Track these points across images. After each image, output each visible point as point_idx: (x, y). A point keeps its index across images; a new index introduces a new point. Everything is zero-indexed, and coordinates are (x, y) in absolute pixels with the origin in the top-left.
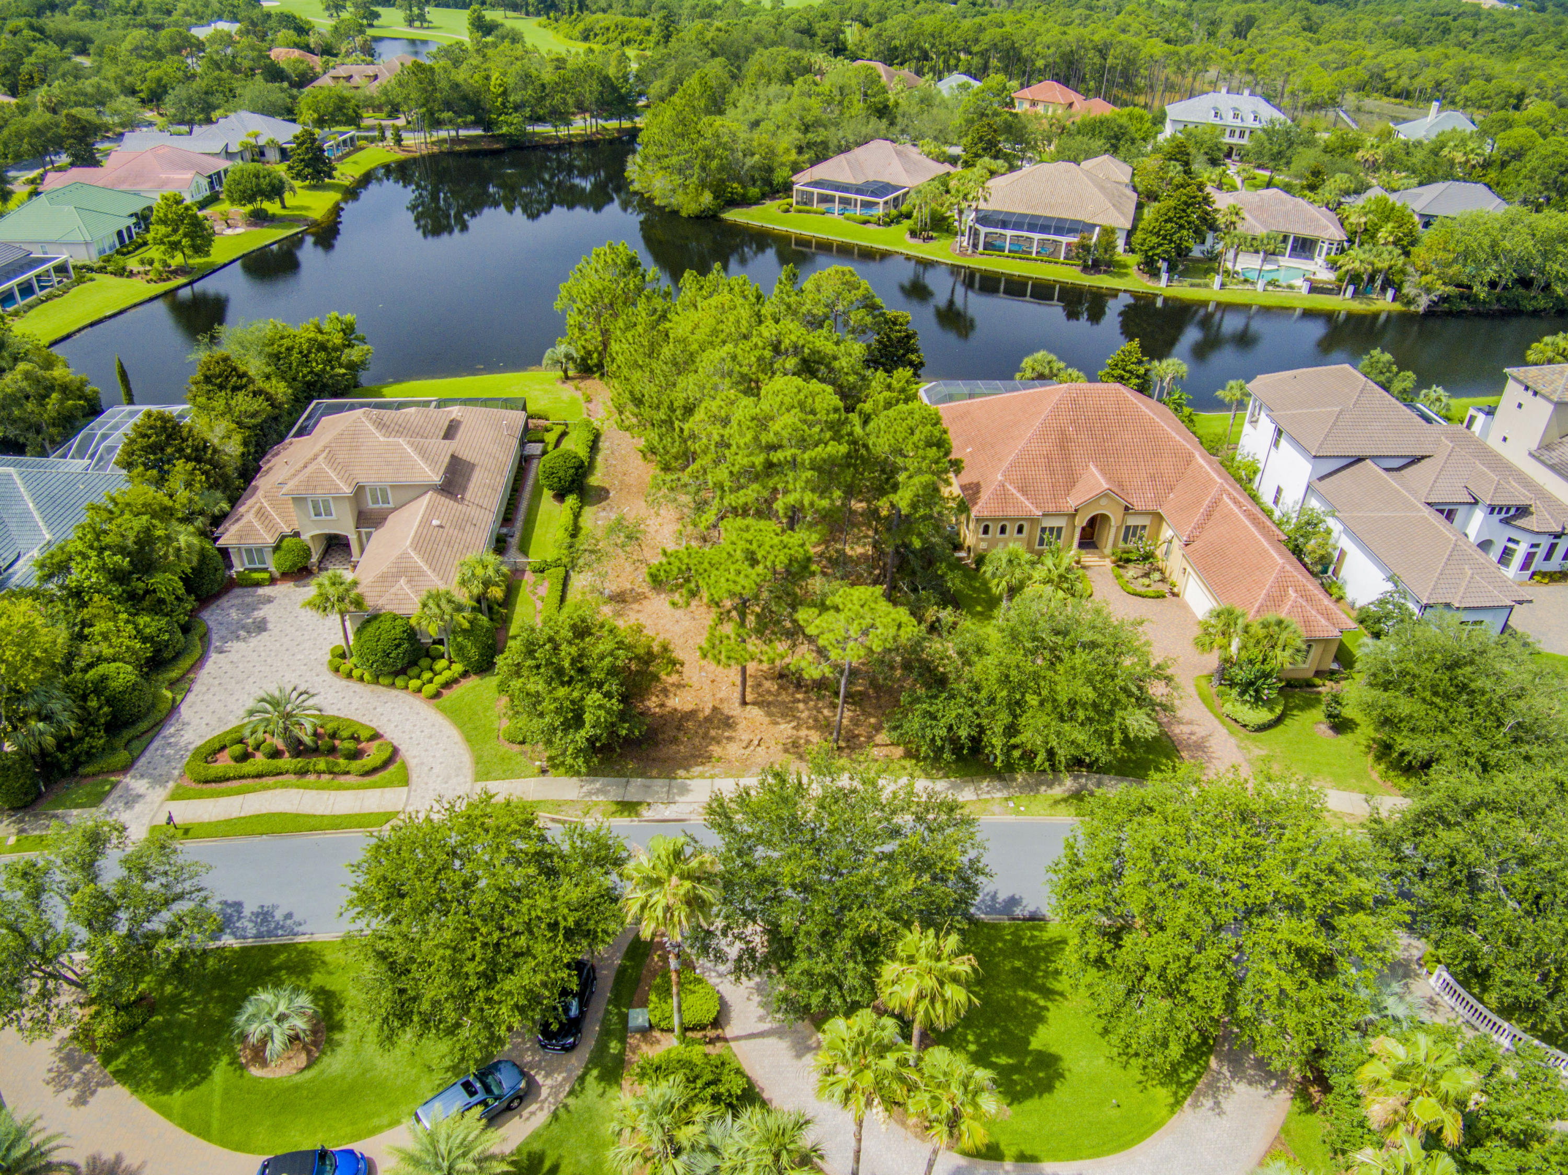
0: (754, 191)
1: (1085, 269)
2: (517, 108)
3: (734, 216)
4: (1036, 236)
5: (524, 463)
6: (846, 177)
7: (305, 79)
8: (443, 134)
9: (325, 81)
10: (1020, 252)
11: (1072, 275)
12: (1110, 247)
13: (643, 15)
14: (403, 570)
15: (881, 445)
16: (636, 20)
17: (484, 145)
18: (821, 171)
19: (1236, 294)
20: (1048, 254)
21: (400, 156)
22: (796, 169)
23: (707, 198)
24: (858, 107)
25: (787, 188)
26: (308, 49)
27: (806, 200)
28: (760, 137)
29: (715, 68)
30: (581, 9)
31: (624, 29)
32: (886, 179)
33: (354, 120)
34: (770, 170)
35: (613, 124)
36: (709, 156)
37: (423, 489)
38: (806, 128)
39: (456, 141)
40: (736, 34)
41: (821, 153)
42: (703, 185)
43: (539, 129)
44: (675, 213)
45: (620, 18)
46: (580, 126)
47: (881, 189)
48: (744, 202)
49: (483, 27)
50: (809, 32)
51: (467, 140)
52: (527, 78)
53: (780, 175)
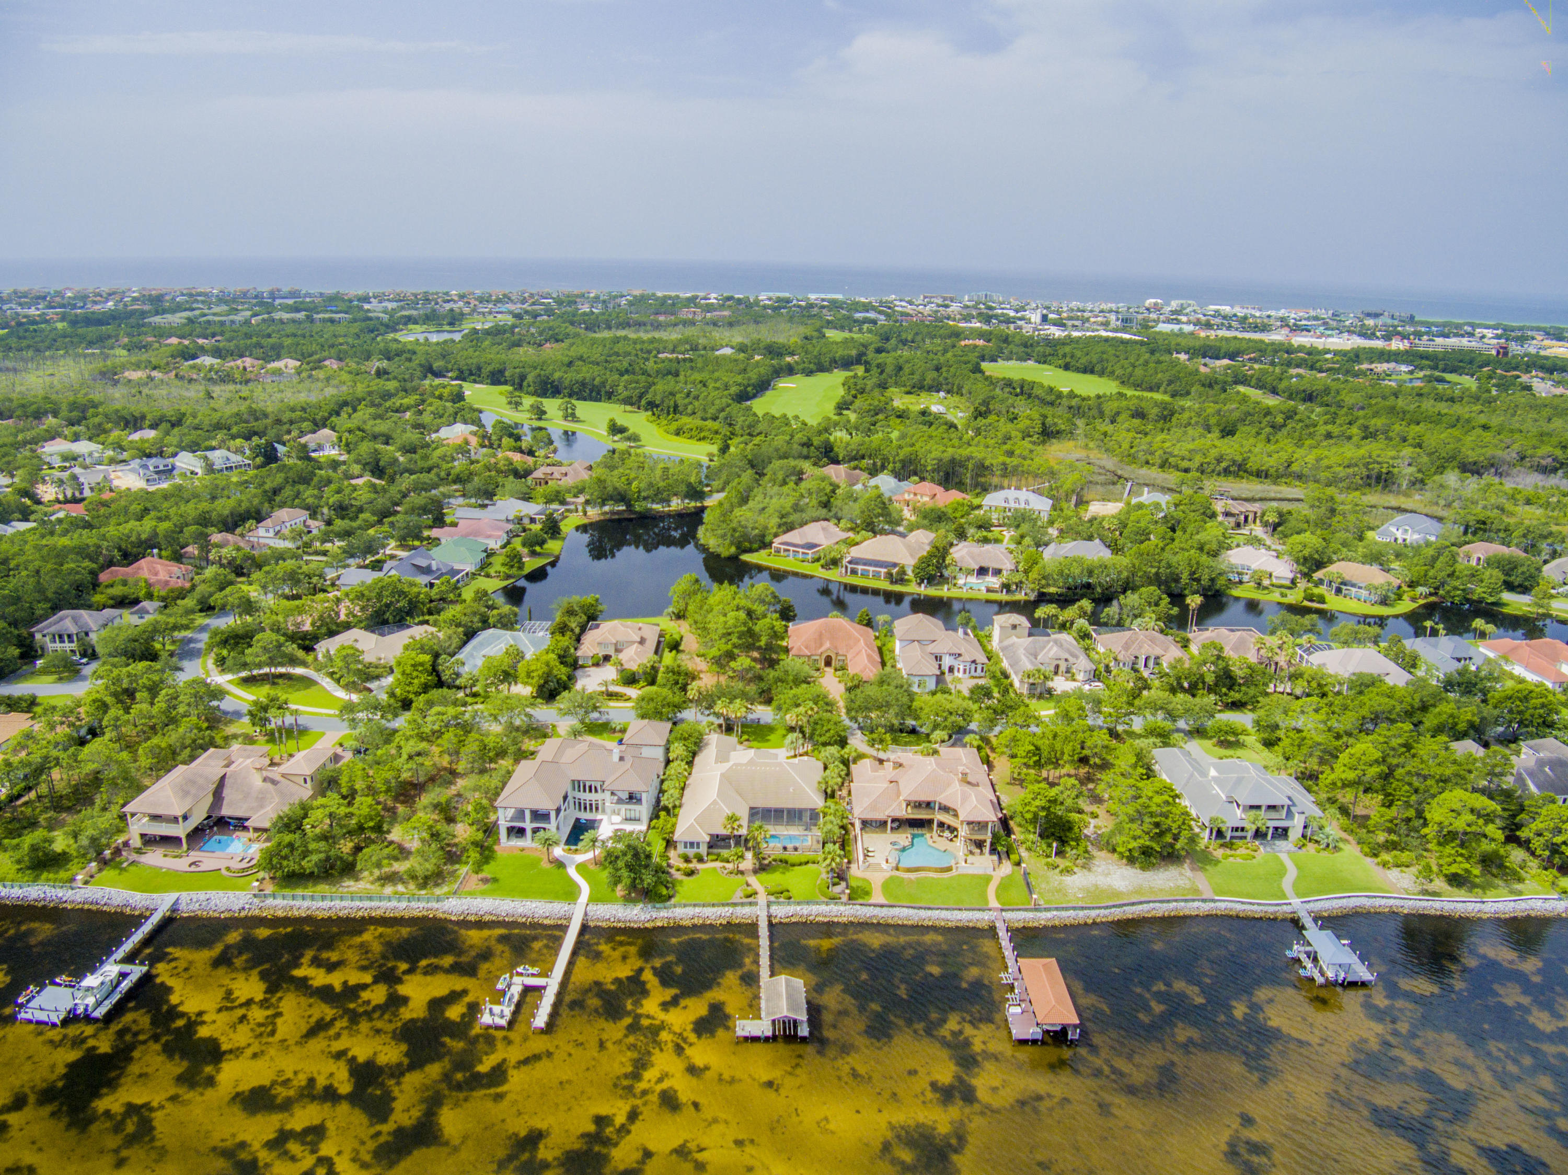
0: (755, 546)
1: (892, 583)
2: (645, 498)
3: (746, 557)
4: (871, 569)
5: (659, 642)
6: (797, 541)
7: (527, 473)
8: (607, 508)
9: (538, 474)
10: (865, 574)
11: (884, 585)
12: (904, 573)
13: (715, 419)
14: (632, 659)
15: (757, 629)
16: (709, 424)
17: (626, 516)
18: (788, 537)
19: (954, 593)
20: (876, 576)
21: (586, 521)
22: (776, 535)
23: (733, 550)
24: (814, 502)
25: (769, 545)
26: (522, 452)
27: (778, 551)
28: (761, 520)
29: (747, 476)
30: (675, 412)
31: (702, 430)
32: (815, 541)
33: (563, 502)
34: (764, 536)
35: (693, 504)
36: (734, 530)
37: (634, 642)
38: (782, 517)
39: (612, 513)
40: (764, 448)
41: (790, 528)
42: (732, 543)
43: (655, 506)
44: (718, 556)
45: (700, 423)
46: (676, 504)
47: (811, 546)
48: (750, 551)
49: (616, 429)
50: (808, 444)
51: (619, 512)
52: (651, 485)
53: (767, 539)
